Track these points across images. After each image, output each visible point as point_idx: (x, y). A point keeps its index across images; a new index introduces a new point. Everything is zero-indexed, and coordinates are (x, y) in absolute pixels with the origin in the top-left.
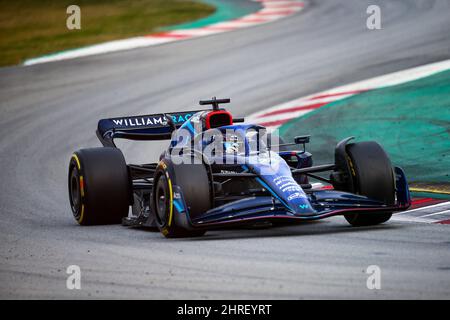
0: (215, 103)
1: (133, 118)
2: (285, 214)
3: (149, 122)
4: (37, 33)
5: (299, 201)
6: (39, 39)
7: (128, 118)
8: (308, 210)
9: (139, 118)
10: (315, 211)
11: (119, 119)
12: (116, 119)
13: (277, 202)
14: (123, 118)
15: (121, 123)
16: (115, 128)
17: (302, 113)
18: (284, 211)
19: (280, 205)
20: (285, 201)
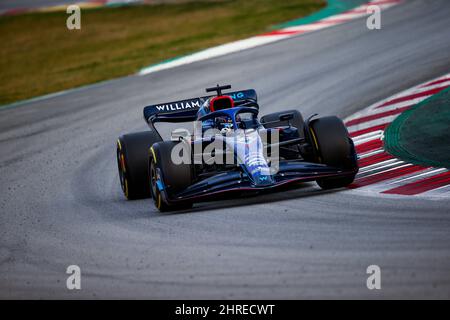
0: (218, 89)
1: (174, 104)
3: (188, 105)
4: (151, 41)
7: (169, 104)
8: (267, 181)
9: (179, 103)
10: (273, 182)
11: (162, 105)
12: (159, 106)
13: (245, 175)
14: (165, 104)
15: (163, 108)
16: (157, 113)
17: (422, 99)
18: (249, 183)
19: (246, 178)
20: (250, 174)
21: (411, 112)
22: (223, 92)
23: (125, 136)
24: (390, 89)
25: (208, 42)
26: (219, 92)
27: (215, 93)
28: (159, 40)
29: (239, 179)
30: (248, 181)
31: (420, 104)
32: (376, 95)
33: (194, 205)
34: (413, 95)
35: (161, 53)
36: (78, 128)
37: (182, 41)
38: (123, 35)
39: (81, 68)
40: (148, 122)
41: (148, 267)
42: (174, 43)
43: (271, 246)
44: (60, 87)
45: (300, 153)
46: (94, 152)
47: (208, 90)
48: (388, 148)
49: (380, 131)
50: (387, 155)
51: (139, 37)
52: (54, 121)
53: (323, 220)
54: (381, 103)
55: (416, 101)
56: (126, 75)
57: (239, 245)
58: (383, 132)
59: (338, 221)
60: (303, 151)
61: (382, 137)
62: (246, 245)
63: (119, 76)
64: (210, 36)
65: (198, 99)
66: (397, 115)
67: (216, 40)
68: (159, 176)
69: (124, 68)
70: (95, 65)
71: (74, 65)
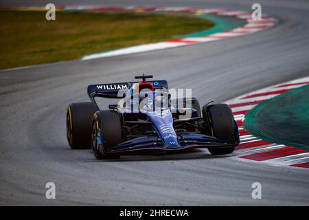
0: (144, 78)
1: (109, 85)
2: (162, 147)
4: (91, 38)
5: (171, 139)
6: (93, 42)
7: (106, 85)
8: (175, 145)
9: (113, 85)
10: (179, 146)
11: (101, 85)
12: (99, 86)
13: (159, 139)
16: (97, 90)
17: (273, 96)
18: (162, 145)
19: (160, 141)
20: (163, 139)
21: (265, 104)
22: (147, 80)
23: (73, 104)
24: (252, 87)
25: (131, 42)
26: (144, 80)
27: (141, 80)
28: (97, 38)
29: (155, 141)
30: (161, 144)
31: (271, 99)
32: (242, 90)
33: (121, 157)
34: (268, 93)
35: (98, 47)
36: (36, 92)
37: (113, 40)
38: (74, 32)
39: (42, 51)
40: (90, 96)
41: (74, 191)
42: (108, 41)
43: (160, 186)
44: (27, 63)
45: (198, 128)
46: (45, 109)
47: (136, 78)
48: (246, 127)
49: (242, 115)
50: (245, 132)
51: (84, 34)
52: (20, 86)
53: (197, 172)
54: (245, 96)
55: (269, 97)
56: (73, 59)
57: (137, 183)
58: (244, 116)
59: (208, 174)
60: (201, 127)
61: (243, 119)
62: (143, 184)
63: (67, 60)
64: (133, 38)
65: (127, 83)
66: (254, 106)
67: (137, 41)
68: (99, 135)
69: (72, 55)
70: (52, 50)
71: (37, 49)
